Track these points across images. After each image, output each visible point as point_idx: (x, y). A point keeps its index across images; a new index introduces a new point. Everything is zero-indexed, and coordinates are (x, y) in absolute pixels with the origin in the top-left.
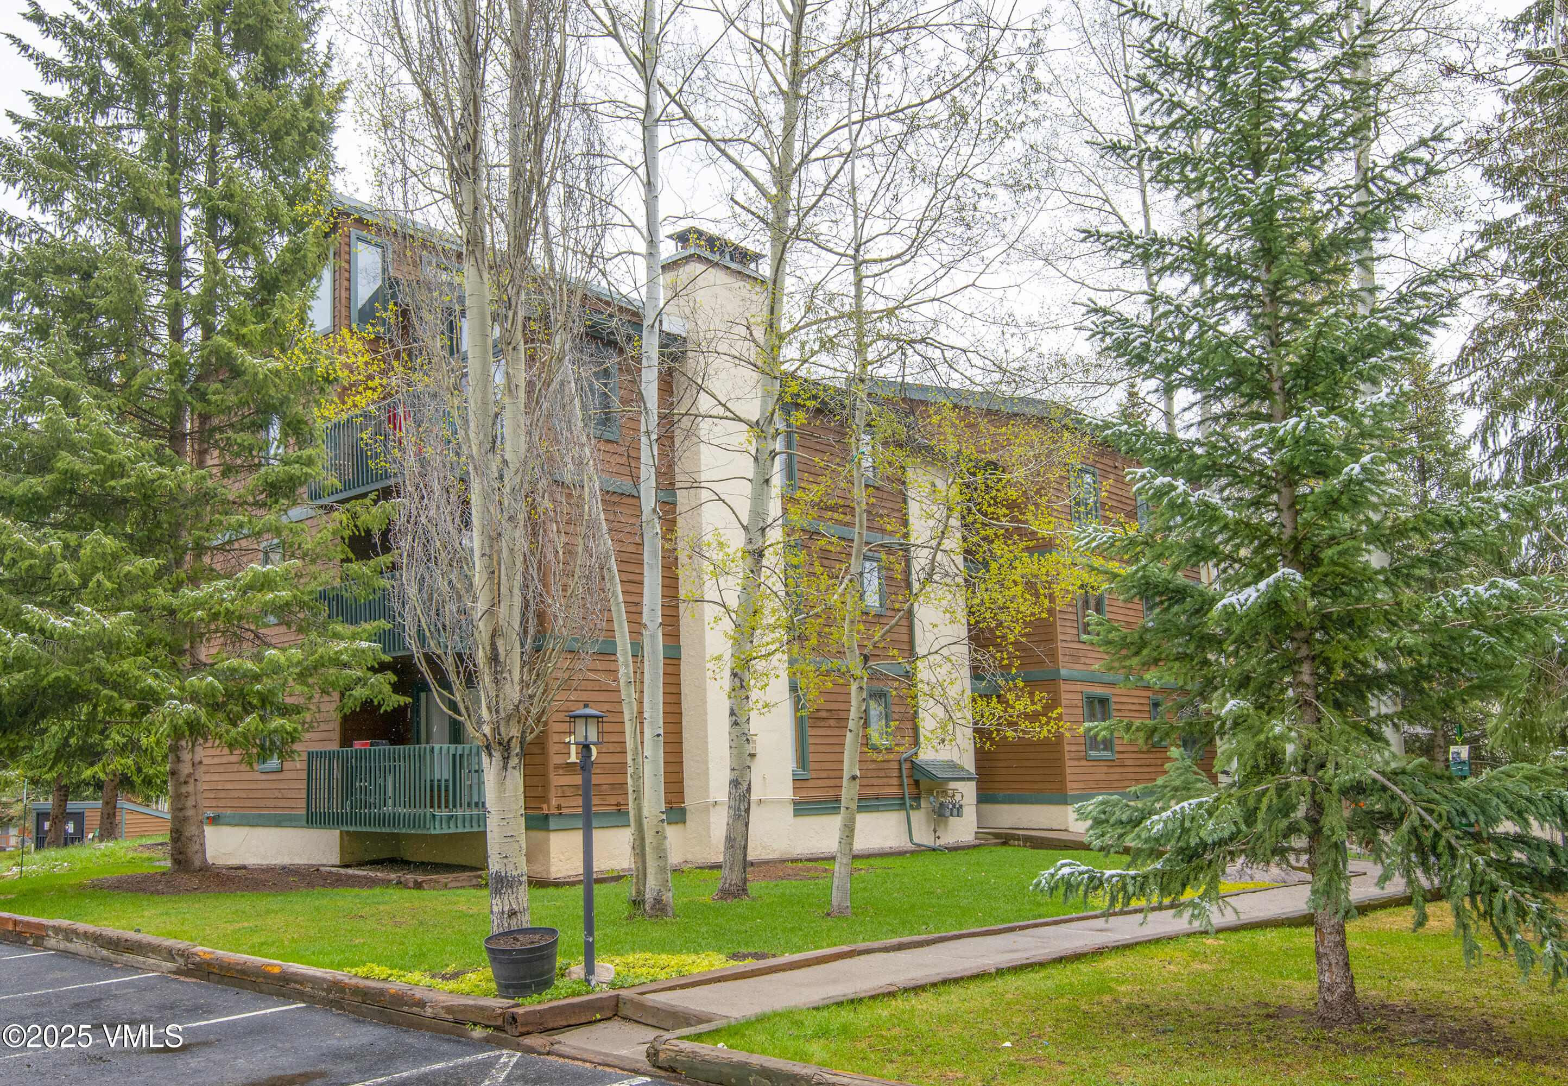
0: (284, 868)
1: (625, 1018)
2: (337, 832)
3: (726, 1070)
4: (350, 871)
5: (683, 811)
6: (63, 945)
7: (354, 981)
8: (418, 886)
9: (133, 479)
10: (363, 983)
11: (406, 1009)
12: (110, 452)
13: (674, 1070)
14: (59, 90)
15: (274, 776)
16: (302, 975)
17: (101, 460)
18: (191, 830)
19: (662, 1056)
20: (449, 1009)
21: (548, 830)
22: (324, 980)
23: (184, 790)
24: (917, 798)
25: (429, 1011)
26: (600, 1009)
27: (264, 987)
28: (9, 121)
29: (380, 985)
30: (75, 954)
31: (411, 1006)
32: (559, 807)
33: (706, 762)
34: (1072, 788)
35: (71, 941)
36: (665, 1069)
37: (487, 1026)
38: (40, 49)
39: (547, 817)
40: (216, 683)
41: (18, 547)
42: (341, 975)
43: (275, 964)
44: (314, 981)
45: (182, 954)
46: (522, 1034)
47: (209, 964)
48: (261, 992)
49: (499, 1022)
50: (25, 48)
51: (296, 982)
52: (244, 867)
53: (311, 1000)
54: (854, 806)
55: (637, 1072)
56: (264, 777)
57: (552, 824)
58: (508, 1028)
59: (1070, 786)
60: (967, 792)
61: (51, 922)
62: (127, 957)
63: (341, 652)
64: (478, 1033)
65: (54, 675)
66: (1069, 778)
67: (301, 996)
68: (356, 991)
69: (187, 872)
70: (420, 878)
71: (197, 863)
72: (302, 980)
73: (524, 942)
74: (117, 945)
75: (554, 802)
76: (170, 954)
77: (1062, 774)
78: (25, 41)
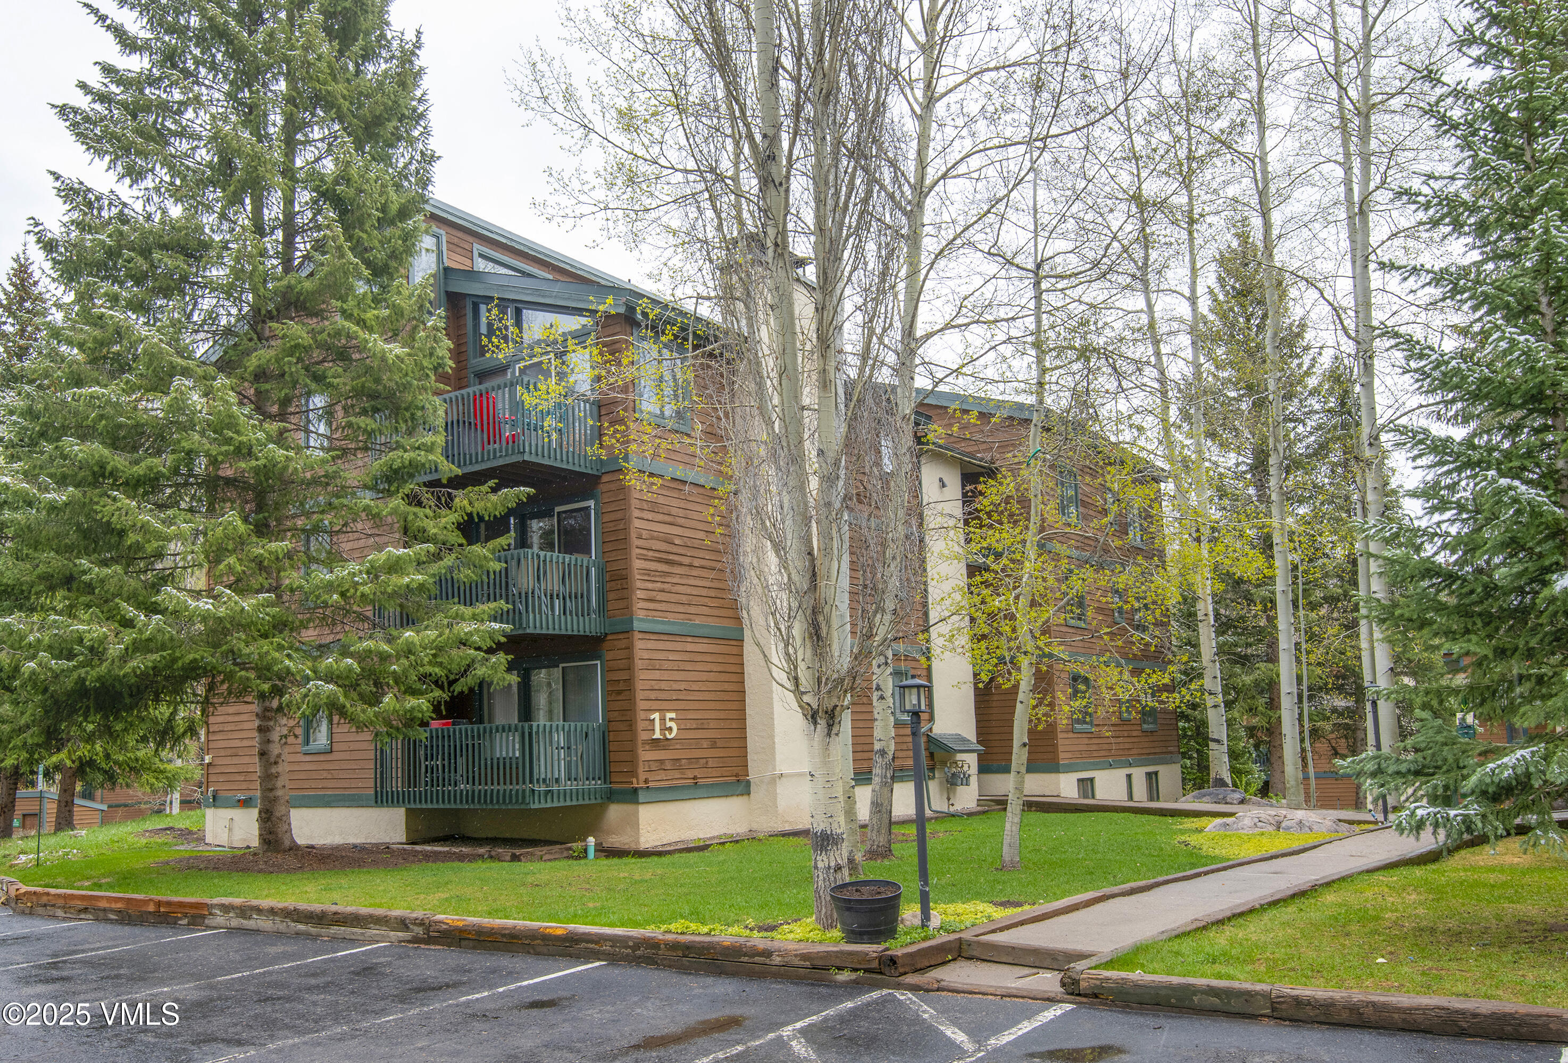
0: (355, 846)
1: (970, 958)
2: (402, 811)
3: (1163, 992)
4: (418, 848)
5: (748, 783)
6: (235, 923)
7: (670, 937)
8: (515, 858)
9: (262, 462)
10: (682, 938)
11: (745, 959)
12: (238, 432)
13: (1096, 996)
14: (136, 64)
15: (322, 758)
16: (596, 934)
17: (229, 441)
18: (280, 810)
19: (1083, 985)
20: (804, 957)
21: (636, 802)
22: (630, 938)
23: (274, 770)
24: (932, 769)
25: (777, 960)
26: (950, 951)
27: (545, 950)
28: (80, 92)
29: (708, 939)
30: (257, 931)
31: (753, 956)
32: (646, 781)
33: (772, 737)
34: (1064, 758)
35: (250, 918)
36: (1085, 996)
37: (855, 970)
38: (118, 20)
39: (635, 790)
40: (356, 665)
41: (144, 528)
42: (650, 931)
43: (557, 928)
44: (614, 940)
45: (421, 923)
46: (902, 974)
47: (461, 930)
48: (538, 954)
49: (875, 964)
50: (102, 18)
51: (588, 942)
52: (312, 847)
53: (613, 959)
54: (1023, 770)
55: (1051, 1000)
56: (308, 758)
57: (642, 797)
58: (886, 970)
59: (1061, 755)
60: (970, 762)
61: (215, 901)
62: (334, 930)
63: (471, 634)
64: (844, 976)
65: (191, 656)
66: (1061, 749)
67: (596, 955)
68: (674, 946)
69: (278, 852)
70: (518, 852)
71: (287, 843)
72: (599, 939)
73: (866, 894)
74: (320, 919)
75: (642, 777)
76: (403, 924)
77: (1055, 746)
78: (103, 11)
